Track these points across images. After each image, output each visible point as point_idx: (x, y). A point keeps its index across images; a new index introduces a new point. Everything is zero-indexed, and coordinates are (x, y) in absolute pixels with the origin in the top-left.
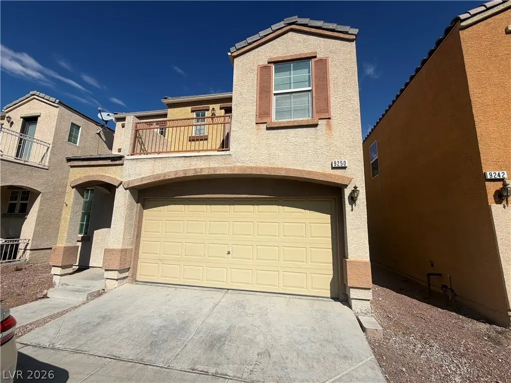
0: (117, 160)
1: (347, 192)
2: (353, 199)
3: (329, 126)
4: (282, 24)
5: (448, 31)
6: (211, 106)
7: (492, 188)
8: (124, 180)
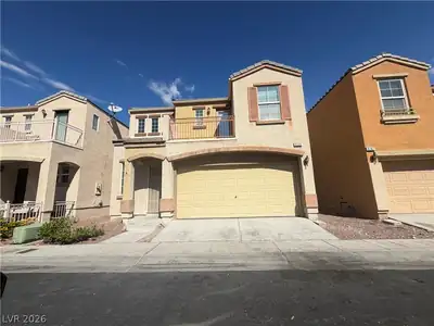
0: (161, 143)
1: (303, 159)
2: (306, 163)
3: (291, 124)
4: (259, 64)
5: (346, 74)
6: (207, 107)
7: (369, 155)
8: (169, 156)
